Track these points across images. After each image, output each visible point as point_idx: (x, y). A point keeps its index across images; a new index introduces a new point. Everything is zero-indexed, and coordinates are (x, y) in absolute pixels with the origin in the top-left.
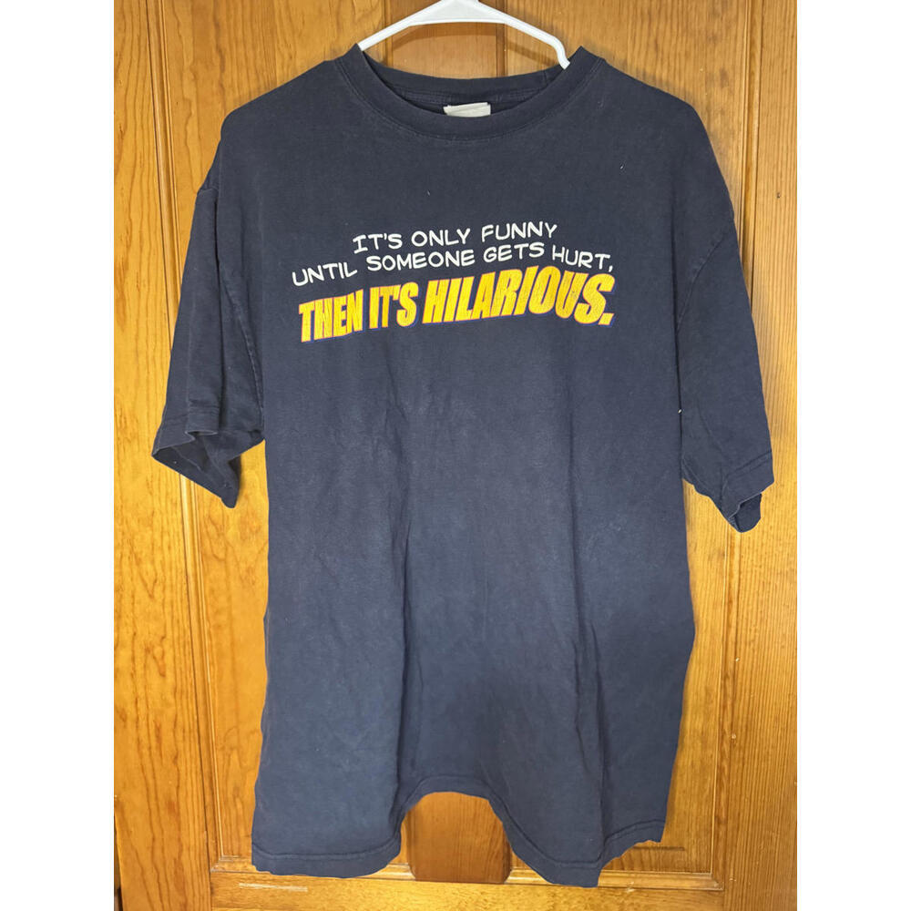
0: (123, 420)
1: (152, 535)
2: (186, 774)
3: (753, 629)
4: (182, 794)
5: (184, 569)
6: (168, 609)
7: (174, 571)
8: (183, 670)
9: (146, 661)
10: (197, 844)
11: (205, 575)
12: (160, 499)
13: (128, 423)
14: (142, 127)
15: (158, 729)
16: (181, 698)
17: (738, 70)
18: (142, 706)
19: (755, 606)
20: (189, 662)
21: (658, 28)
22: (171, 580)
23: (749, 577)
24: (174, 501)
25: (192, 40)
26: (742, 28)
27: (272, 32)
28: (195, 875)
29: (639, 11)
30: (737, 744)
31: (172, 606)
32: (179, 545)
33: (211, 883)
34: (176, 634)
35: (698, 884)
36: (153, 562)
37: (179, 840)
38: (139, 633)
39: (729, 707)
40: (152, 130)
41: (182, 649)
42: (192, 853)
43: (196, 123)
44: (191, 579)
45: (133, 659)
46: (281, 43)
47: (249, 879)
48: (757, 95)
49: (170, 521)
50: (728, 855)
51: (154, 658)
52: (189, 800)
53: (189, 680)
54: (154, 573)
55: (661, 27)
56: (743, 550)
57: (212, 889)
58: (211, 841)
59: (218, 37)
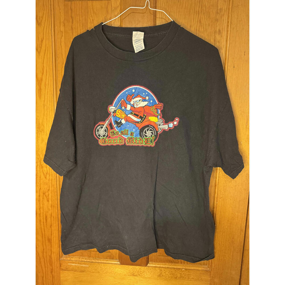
0: (39, 125)
3: (222, 194)
8: (54, 200)
9: (43, 197)
13: (41, 126)
14: (48, 39)
17: (224, 30)
18: (42, 210)
20: (56, 198)
21: (201, 16)
25: (64, 14)
26: (225, 17)
27: (87, 12)
28: (55, 261)
29: (195, 11)
33: (60, 263)
35: (203, 269)
36: (46, 167)
37: (51, 250)
40: (51, 40)
41: (54, 194)
43: (64, 38)
46: (90, 16)
48: (229, 37)
53: (56, 203)
55: (202, 16)
59: (71, 13)
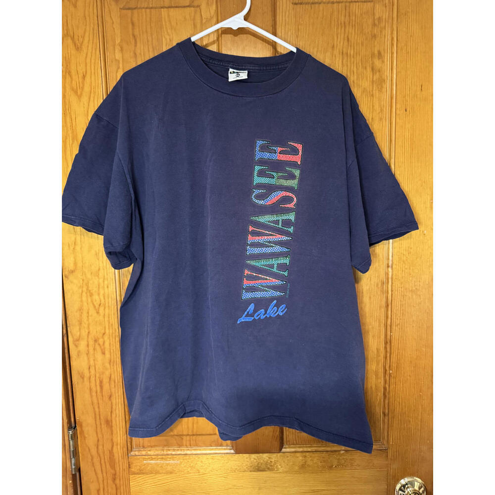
1: (99, 281)
2: (116, 405)
4: (114, 416)
5: (115, 298)
6: (106, 319)
7: (110, 299)
10: (122, 442)
12: (103, 262)
15: (101, 382)
16: (113, 365)
19: (399, 307)
22: (109, 303)
23: (396, 293)
30: (393, 376)
31: (109, 318)
34: (111, 332)
38: (91, 332)
39: (388, 358)
42: (119, 447)
45: (88, 346)
47: (149, 458)
50: (390, 431)
51: (99, 344)
52: (117, 419)
54: (99, 301)
56: (393, 280)
57: (129, 465)
58: (129, 440)
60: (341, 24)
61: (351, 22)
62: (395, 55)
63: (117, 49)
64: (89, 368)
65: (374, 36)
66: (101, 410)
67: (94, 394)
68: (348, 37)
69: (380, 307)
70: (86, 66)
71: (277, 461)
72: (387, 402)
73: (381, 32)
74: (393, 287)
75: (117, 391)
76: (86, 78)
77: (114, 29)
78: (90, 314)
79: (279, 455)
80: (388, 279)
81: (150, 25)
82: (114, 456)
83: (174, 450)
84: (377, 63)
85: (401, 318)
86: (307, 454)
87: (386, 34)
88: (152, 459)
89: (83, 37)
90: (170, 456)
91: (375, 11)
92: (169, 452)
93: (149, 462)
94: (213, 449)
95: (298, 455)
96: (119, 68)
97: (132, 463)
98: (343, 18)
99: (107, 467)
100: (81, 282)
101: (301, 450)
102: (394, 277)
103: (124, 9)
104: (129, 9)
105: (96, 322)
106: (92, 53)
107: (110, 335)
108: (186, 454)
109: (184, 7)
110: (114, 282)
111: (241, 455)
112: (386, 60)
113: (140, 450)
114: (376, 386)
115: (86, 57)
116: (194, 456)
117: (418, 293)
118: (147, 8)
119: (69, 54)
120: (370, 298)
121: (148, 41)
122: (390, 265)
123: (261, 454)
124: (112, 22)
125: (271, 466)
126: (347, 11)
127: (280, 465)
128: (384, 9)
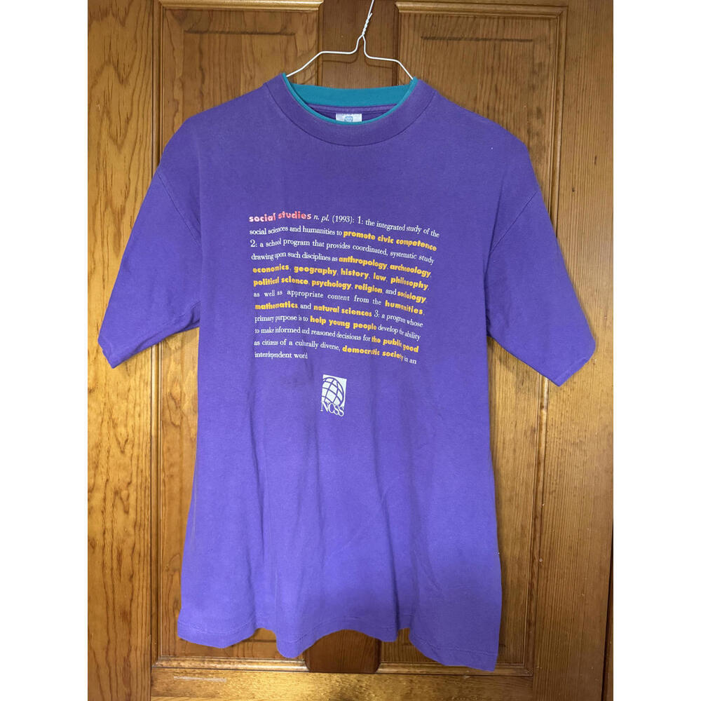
1: (127, 406)
2: (139, 589)
3: (554, 482)
4: (134, 605)
5: (149, 431)
6: (134, 462)
7: (141, 434)
8: (143, 509)
9: (114, 501)
10: (143, 645)
11: (164, 438)
12: (135, 380)
14: (143, 115)
15: (120, 554)
16: (140, 530)
17: (548, 108)
18: (108, 536)
19: (556, 466)
20: (148, 502)
21: (497, 78)
22: (139, 440)
23: (552, 446)
24: (146, 381)
25: (182, 61)
27: (239, 60)
30: (543, 566)
31: (138, 460)
32: (147, 413)
33: (151, 677)
34: (139, 481)
35: (514, 672)
36: (126, 426)
37: (129, 642)
38: (111, 480)
39: (538, 539)
40: (150, 119)
41: (143, 493)
42: (138, 653)
44: (154, 439)
45: (105, 499)
46: (245, 67)
47: (182, 672)
49: (142, 396)
50: (536, 649)
52: (140, 610)
53: (147, 516)
54: (126, 435)
56: (548, 427)
57: (152, 681)
58: (154, 643)
59: (201, 60)
60: (487, 68)
61: (501, 66)
62: (560, 114)
63: (177, 85)
64: (104, 533)
65: (533, 88)
66: (116, 596)
67: (108, 571)
68: (496, 86)
69: (529, 466)
70: (132, 105)
71: (370, 686)
72: (533, 605)
73: (542, 81)
74: (548, 436)
75: (142, 568)
76: (130, 122)
77: (174, 58)
78: (111, 453)
79: (373, 676)
80: (541, 425)
81: (225, 55)
82: (130, 667)
83: (220, 662)
84: (536, 124)
85: (558, 481)
86: (415, 677)
87: (549, 86)
88: (186, 674)
89: (131, 66)
90: (212, 671)
91: (535, 55)
92: (212, 665)
93: (181, 678)
94: (276, 663)
95: (401, 678)
96: (177, 111)
97: (156, 679)
98: (491, 61)
99: (119, 682)
100: (102, 406)
101: (406, 670)
102: (550, 423)
103: (190, 33)
104: (197, 32)
105: (120, 466)
106: (141, 88)
107: (137, 486)
108: (237, 669)
109: (274, 34)
110: (149, 410)
111: (317, 674)
112: (547, 121)
113: (170, 660)
114: (518, 581)
115: (133, 94)
116: (248, 673)
117: (583, 448)
118: (222, 32)
119: (110, 88)
120: (515, 450)
121: (220, 77)
122: (545, 404)
123: (346, 675)
124: (172, 48)
125: (361, 693)
126: (497, 52)
127: (374, 693)
128: (548, 51)
